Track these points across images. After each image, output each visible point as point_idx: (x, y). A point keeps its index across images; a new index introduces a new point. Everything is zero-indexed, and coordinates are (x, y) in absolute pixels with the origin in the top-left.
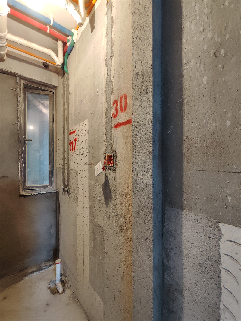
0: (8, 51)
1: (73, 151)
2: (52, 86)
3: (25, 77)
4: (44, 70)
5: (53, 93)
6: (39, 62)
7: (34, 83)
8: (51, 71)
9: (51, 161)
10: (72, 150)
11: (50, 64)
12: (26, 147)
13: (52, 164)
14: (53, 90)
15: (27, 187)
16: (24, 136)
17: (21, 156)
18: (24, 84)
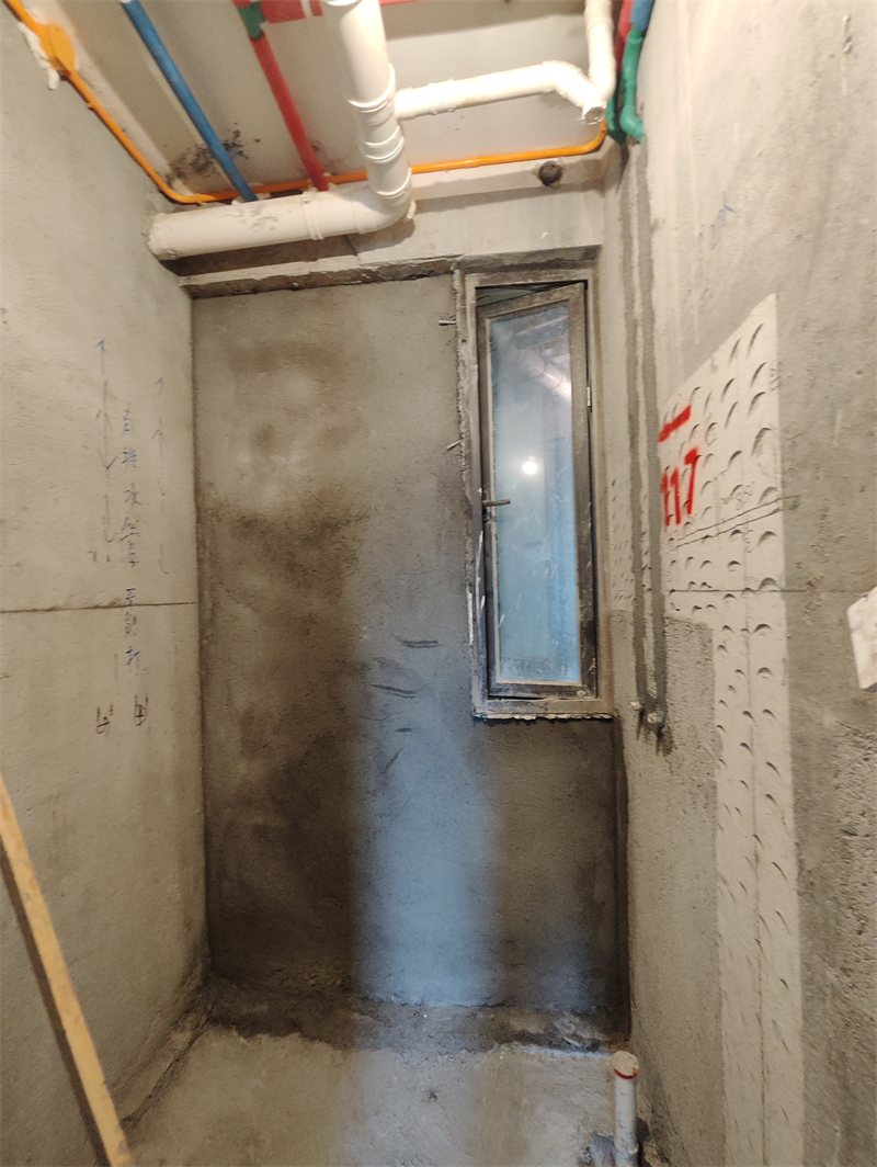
1: (678, 521)
4: (544, 199)
5: (585, 282)
8: (571, 188)
9: (587, 583)
10: (673, 519)
11: (567, 161)
12: (494, 530)
13: (591, 596)
14: (583, 271)
15: (499, 684)
16: (480, 491)
17: (475, 567)
18: (477, 288)
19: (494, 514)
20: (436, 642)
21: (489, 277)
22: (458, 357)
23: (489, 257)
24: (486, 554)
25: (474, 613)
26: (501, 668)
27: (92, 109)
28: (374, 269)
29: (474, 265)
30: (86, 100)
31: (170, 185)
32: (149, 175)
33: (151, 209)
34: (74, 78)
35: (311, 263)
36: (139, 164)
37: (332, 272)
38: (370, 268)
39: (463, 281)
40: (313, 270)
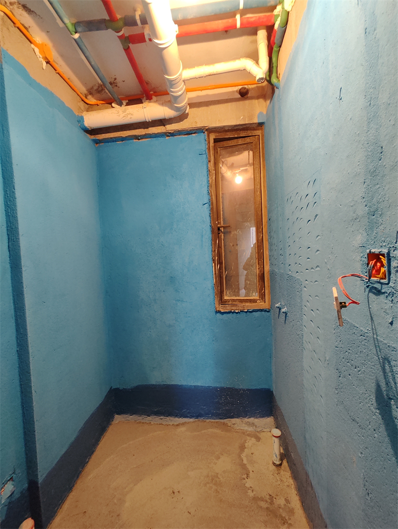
0: (189, 99)
2: (254, 126)
3: (215, 128)
4: (241, 103)
5: (259, 136)
6: (233, 92)
7: (228, 131)
8: (252, 98)
11: (250, 87)
12: (223, 237)
13: (262, 264)
14: (257, 131)
15: (225, 299)
16: (217, 222)
17: (215, 253)
18: (214, 139)
19: (222, 231)
21: (219, 134)
23: (219, 127)
24: (219, 247)
25: (215, 271)
27: (58, 73)
29: (213, 130)
30: (56, 70)
31: (86, 98)
32: (78, 95)
34: (52, 63)
35: (146, 130)
36: (73, 90)
37: (154, 133)
38: (170, 131)
39: (208, 136)
40: (147, 133)
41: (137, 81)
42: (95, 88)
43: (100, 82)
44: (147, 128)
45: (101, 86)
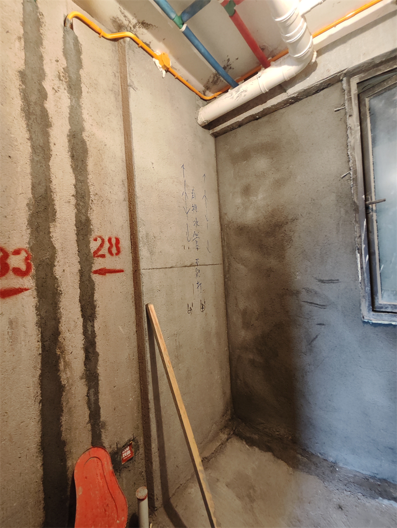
6: (386, 5)
12: (375, 218)
15: (381, 304)
16: (364, 197)
17: (361, 239)
18: (358, 84)
19: (374, 208)
20: (338, 280)
21: (366, 74)
22: (347, 126)
23: (365, 63)
24: (369, 231)
25: (361, 265)
26: (382, 295)
27: (177, 78)
28: (295, 95)
29: (356, 71)
30: (174, 76)
31: (204, 94)
32: (197, 94)
33: (198, 107)
34: (171, 70)
35: (264, 104)
36: (193, 91)
37: (274, 105)
38: (293, 96)
39: (349, 83)
40: (265, 107)
41: (251, 51)
42: (211, 80)
43: (214, 71)
44: (266, 102)
45: (216, 74)
